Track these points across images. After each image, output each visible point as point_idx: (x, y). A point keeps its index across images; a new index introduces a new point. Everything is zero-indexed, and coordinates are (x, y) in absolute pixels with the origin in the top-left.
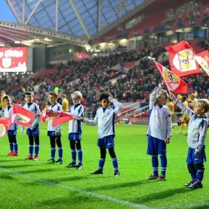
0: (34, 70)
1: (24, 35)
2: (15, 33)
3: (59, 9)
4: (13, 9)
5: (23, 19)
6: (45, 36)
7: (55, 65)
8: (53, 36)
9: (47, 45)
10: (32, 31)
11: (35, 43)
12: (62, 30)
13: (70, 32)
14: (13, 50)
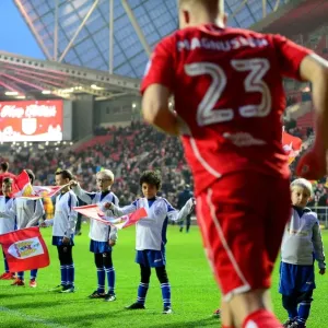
0: (75, 137)
1: (57, 81)
2: (43, 77)
3: (114, 37)
4: (39, 38)
5: (56, 53)
6: (91, 82)
7: (109, 129)
8: (105, 81)
9: (95, 96)
10: (70, 74)
11: (76, 94)
12: (119, 71)
13: (133, 76)
14: (39, 105)
